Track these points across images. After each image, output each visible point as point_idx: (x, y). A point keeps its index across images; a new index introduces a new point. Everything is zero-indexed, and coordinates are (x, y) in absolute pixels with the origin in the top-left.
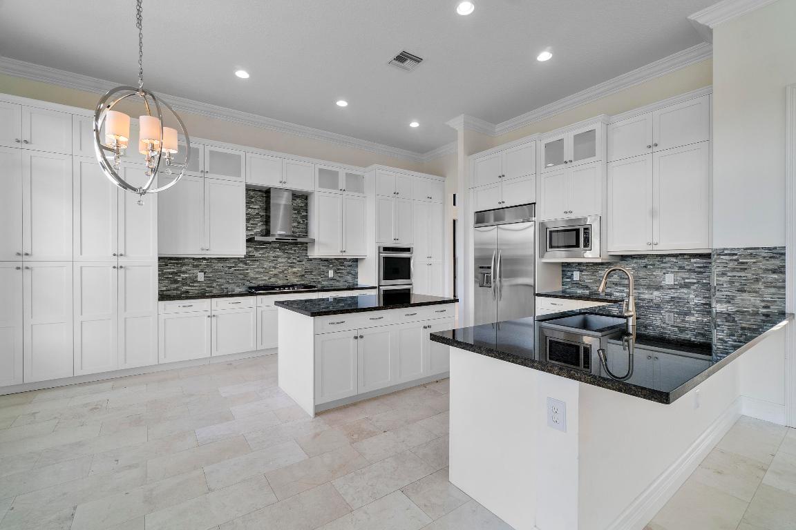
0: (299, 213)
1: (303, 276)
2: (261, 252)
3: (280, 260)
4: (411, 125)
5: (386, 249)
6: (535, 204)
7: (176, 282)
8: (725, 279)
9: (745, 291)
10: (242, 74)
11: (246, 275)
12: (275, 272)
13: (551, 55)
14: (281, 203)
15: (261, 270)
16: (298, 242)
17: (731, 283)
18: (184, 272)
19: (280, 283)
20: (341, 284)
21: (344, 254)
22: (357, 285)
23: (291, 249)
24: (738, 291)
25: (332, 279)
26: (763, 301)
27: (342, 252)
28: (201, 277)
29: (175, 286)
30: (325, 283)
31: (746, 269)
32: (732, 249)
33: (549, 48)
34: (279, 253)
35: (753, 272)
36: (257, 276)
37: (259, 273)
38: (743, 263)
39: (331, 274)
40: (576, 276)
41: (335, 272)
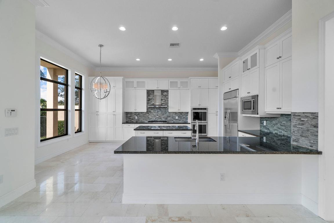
0: (165, 97)
1: (167, 118)
2: (153, 110)
3: (159, 113)
4: (200, 60)
5: (194, 109)
6: (238, 89)
7: (130, 119)
8: (296, 129)
9: (303, 136)
10: (138, 60)
11: (149, 117)
12: (158, 117)
13: (227, 28)
14: (158, 94)
15: (153, 116)
16: (164, 107)
17: (298, 131)
18: (132, 116)
19: (159, 120)
20: (181, 122)
21: (179, 111)
22: (187, 122)
23: (163, 109)
24: (300, 136)
25: (177, 120)
26: (311, 143)
27: (178, 110)
28: (136, 118)
29: (130, 120)
30: (175, 121)
31: (304, 124)
32: (299, 113)
33: (226, 25)
34: (159, 111)
35: (307, 126)
36: (152, 118)
37: (153, 117)
38: (303, 121)
39: (177, 118)
40: (265, 123)
41: (178, 117)
